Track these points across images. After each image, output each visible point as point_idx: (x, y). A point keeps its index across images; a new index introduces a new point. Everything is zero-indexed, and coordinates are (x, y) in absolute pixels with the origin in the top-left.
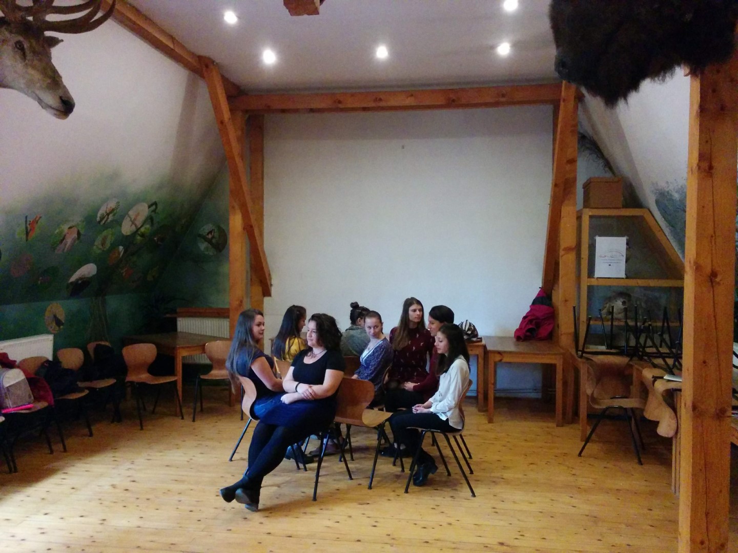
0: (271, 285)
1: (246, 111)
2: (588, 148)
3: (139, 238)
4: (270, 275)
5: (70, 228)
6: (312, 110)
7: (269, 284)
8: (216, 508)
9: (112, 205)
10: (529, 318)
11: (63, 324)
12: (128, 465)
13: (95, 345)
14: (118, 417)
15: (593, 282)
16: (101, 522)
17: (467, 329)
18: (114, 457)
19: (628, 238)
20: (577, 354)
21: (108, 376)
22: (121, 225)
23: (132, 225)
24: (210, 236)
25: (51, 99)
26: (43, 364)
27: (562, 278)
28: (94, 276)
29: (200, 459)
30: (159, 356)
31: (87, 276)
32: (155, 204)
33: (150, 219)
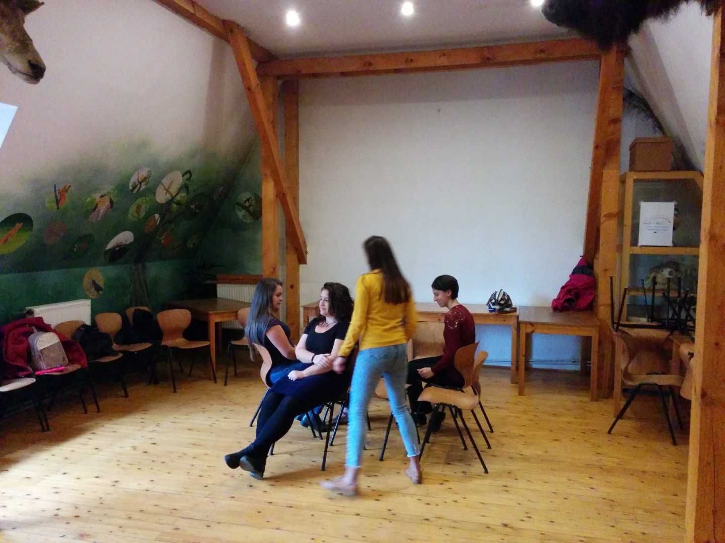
0: (306, 252)
1: (279, 77)
2: (636, 107)
3: (175, 206)
4: (305, 242)
5: (102, 196)
6: (344, 74)
7: (304, 252)
8: (225, 474)
9: (144, 173)
10: (569, 288)
11: (101, 289)
12: (152, 427)
13: (134, 310)
14: (155, 379)
15: (636, 250)
16: (114, 484)
17: (500, 299)
18: (142, 419)
19: (677, 203)
20: (613, 327)
21: (145, 341)
22: (155, 194)
23: (166, 194)
24: (247, 204)
25: (20, 63)
26: (79, 329)
27: (602, 245)
28: (131, 243)
29: (223, 424)
30: (194, 321)
31: (124, 243)
32: (189, 172)
33: (185, 187)
